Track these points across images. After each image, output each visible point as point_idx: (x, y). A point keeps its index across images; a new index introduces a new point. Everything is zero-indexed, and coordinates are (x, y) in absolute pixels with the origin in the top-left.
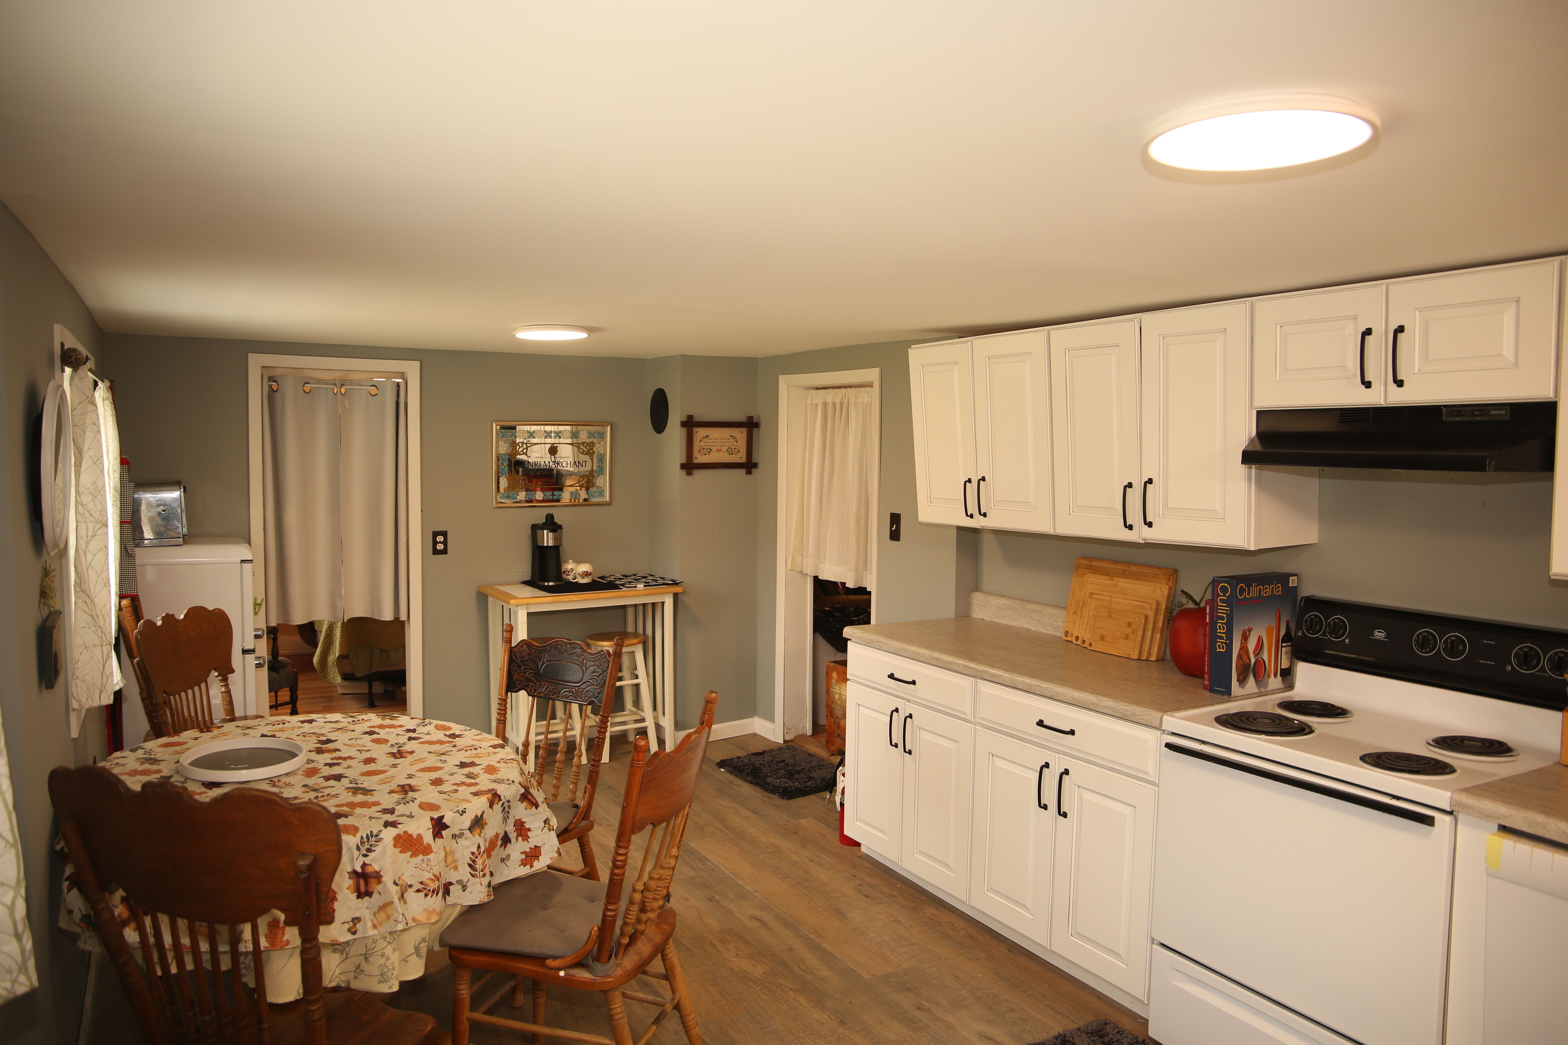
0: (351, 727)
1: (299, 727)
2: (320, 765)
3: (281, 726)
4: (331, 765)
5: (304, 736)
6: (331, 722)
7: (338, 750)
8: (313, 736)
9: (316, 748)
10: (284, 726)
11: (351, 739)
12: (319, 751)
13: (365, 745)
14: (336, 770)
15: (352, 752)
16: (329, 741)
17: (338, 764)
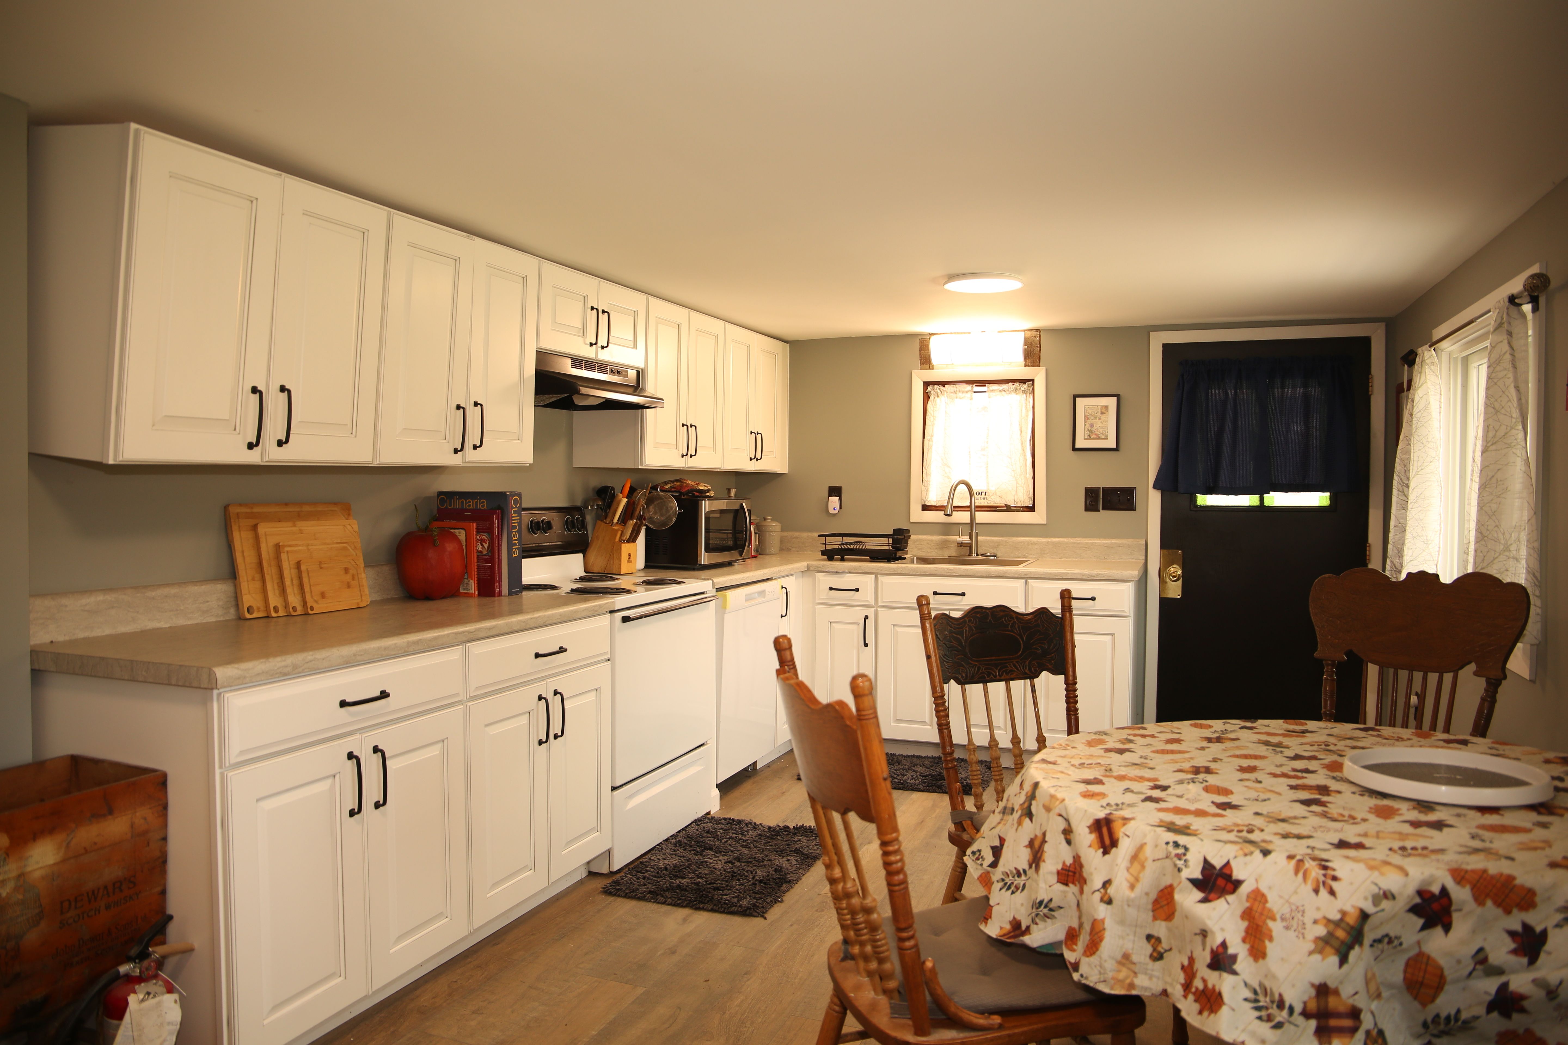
0: (1259, 822)
1: (1365, 835)
2: (1323, 772)
3: (1409, 844)
4: (1307, 771)
5: (1352, 817)
6: (1299, 837)
7: (1292, 787)
8: (1335, 816)
9: (1328, 795)
10: (1401, 844)
11: (1265, 800)
12: (1324, 790)
13: (1245, 789)
14: (1300, 764)
15: (1268, 781)
16: (1307, 803)
17: (1294, 770)
